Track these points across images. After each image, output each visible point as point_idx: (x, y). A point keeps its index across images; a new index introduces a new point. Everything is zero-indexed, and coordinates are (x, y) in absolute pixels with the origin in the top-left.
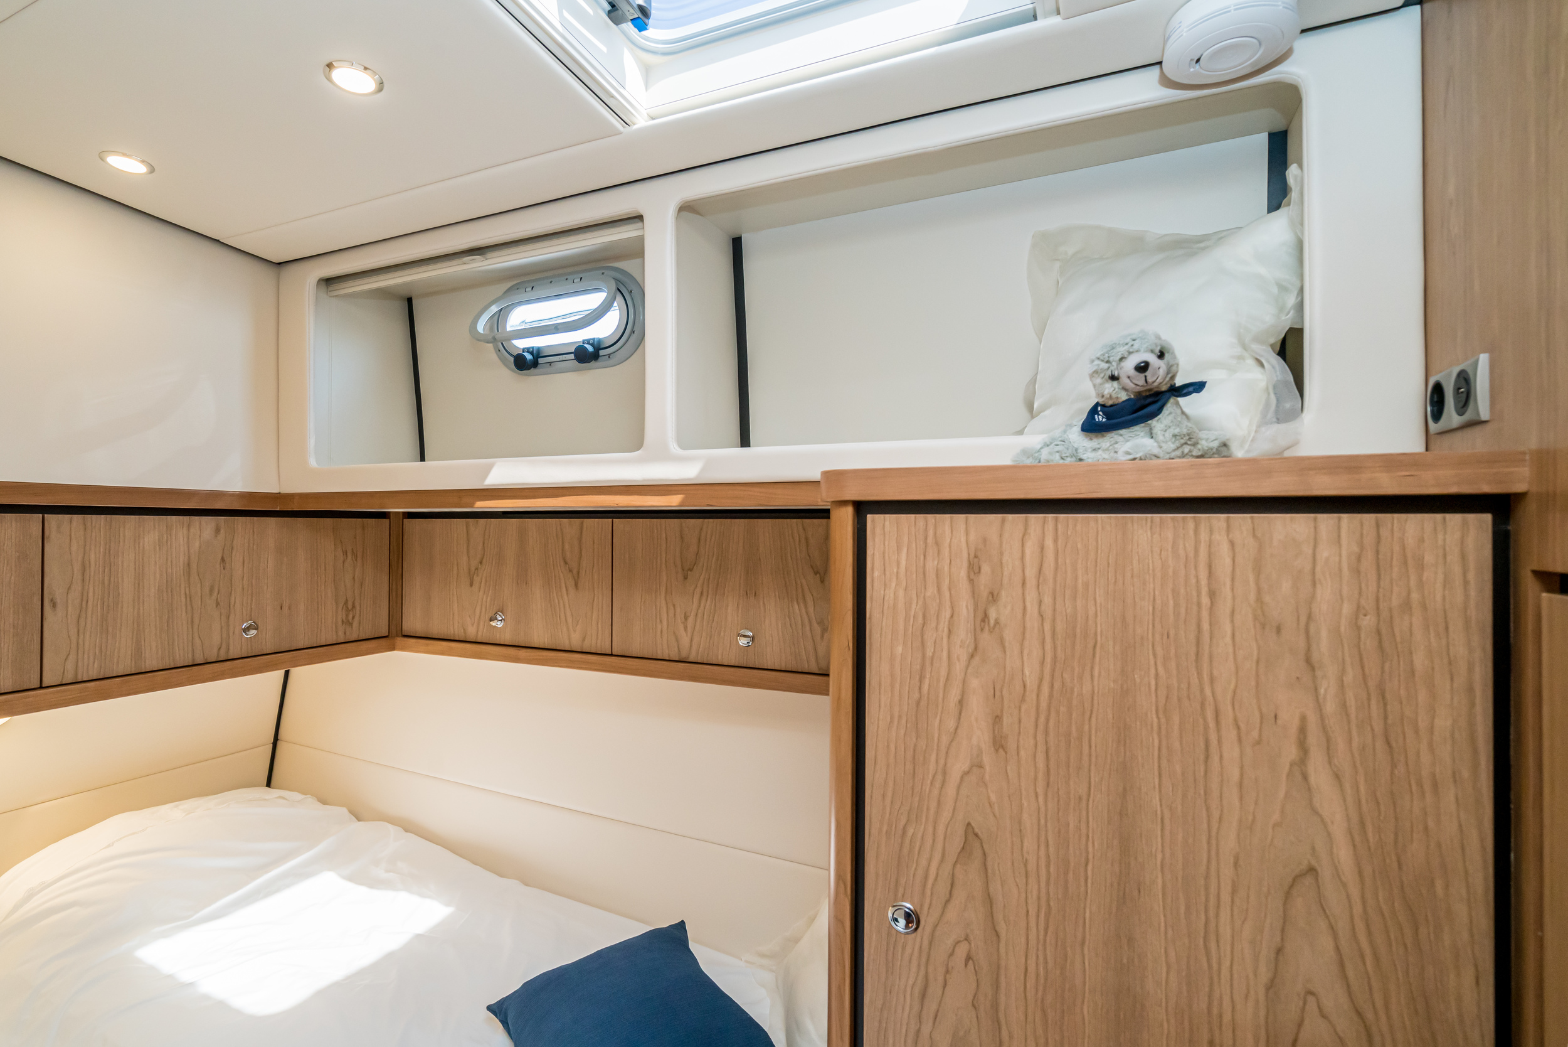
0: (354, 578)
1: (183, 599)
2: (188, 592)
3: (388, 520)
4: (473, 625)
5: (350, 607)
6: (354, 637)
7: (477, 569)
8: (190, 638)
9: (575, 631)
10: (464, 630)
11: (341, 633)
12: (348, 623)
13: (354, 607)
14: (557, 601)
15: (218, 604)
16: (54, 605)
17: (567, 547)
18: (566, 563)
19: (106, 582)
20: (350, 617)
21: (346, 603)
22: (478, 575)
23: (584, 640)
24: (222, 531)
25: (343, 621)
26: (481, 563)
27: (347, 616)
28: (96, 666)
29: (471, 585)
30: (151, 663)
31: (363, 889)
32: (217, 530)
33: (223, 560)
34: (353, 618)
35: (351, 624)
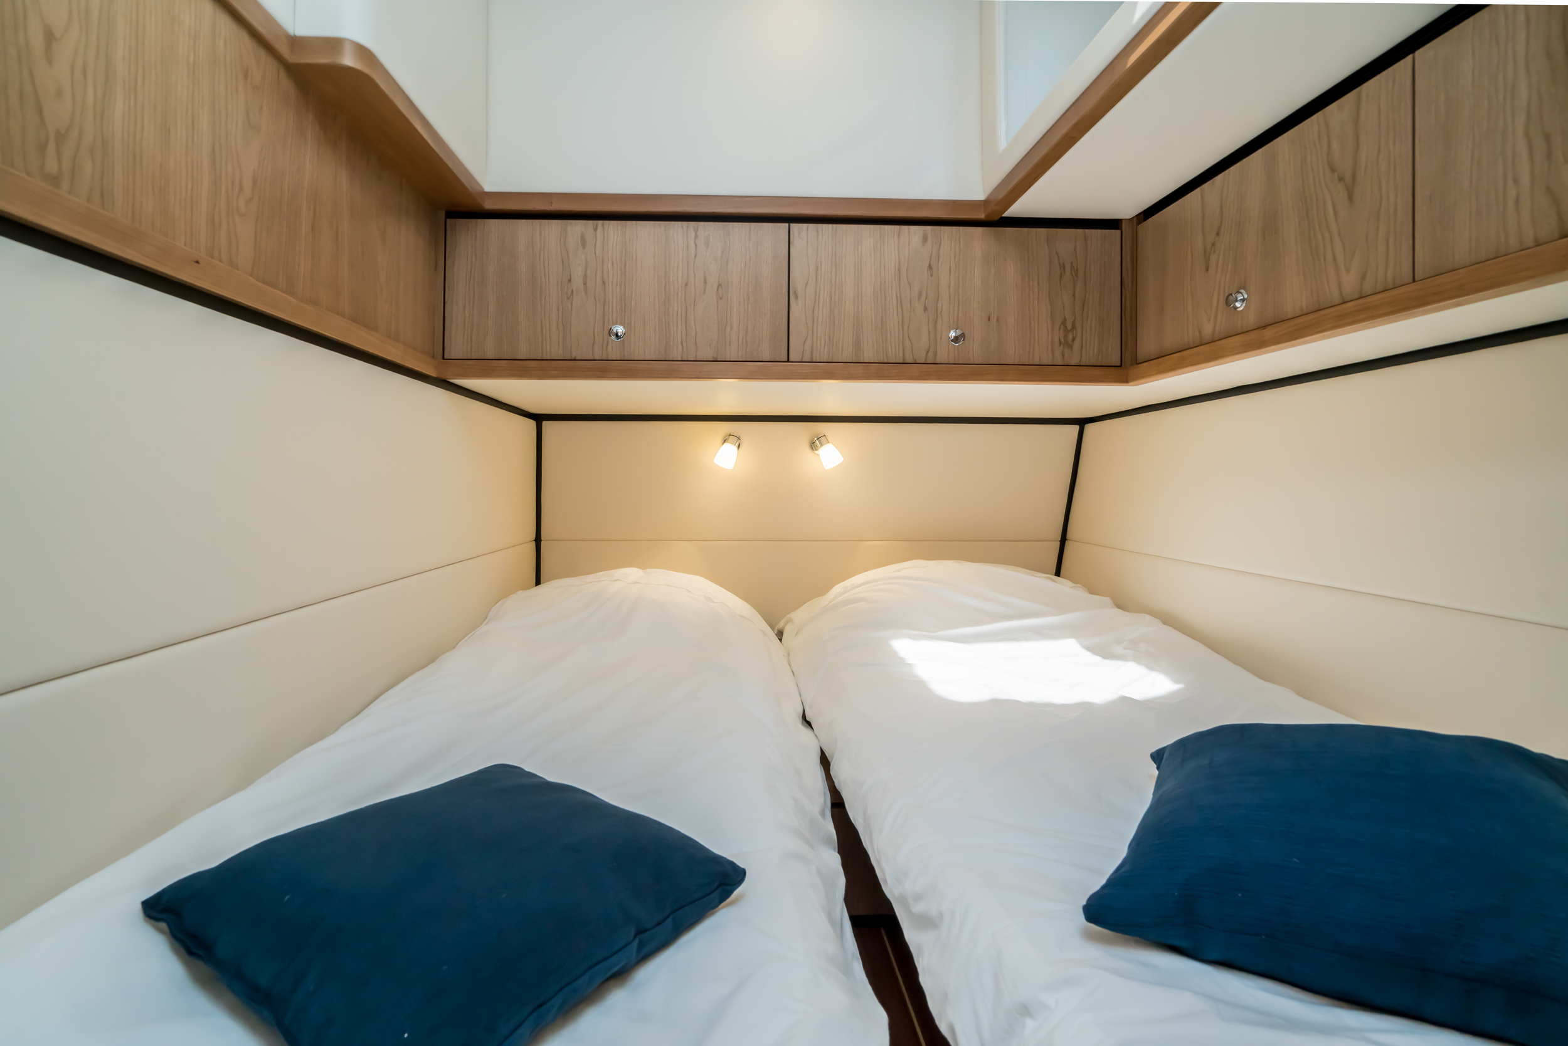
0: (1074, 295)
1: (895, 302)
2: (898, 295)
3: (1118, 232)
4: (1209, 321)
5: (1069, 326)
6: (1074, 361)
7: (1213, 244)
8: (901, 338)
9: (1348, 271)
10: (1200, 331)
11: (1058, 355)
12: (1067, 344)
13: (1074, 327)
14: (1319, 236)
15: (925, 309)
16: (796, 297)
17: (1335, 145)
19: (833, 281)
20: (1070, 338)
21: (1064, 322)
22: (1214, 252)
23: (1363, 277)
24: (929, 239)
25: (1060, 343)
26: (1218, 234)
27: (1065, 336)
28: (826, 351)
29: (1207, 269)
30: (868, 356)
31: (1098, 659)
32: (925, 239)
33: (930, 267)
34: (1074, 339)
35: (1071, 347)
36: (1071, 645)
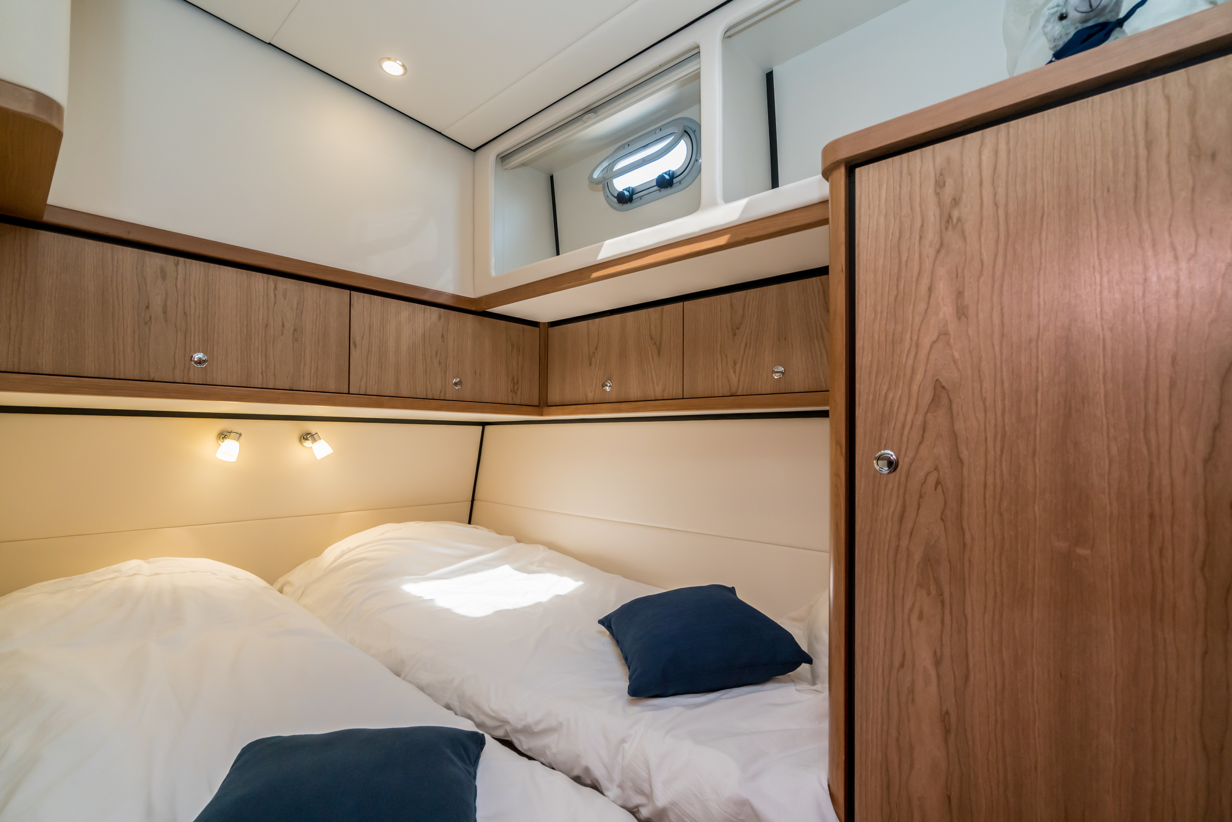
0: (518, 363)
1: (421, 356)
2: (424, 352)
3: (538, 329)
4: (591, 392)
5: (516, 382)
6: (518, 402)
7: (594, 353)
8: (425, 382)
9: (658, 386)
10: (586, 396)
11: (510, 398)
12: (514, 392)
13: (518, 382)
14: (646, 366)
15: (440, 363)
16: (355, 346)
17: (652, 327)
18: (652, 339)
19: (381, 338)
20: (516, 388)
21: (513, 378)
22: (594, 357)
23: (664, 391)
24: (442, 318)
25: (511, 391)
26: (596, 349)
27: (514, 387)
28: (376, 387)
29: (590, 365)
30: (404, 392)
31: (525, 575)
32: (440, 317)
33: (443, 336)
34: (518, 389)
35: (516, 393)
36: (506, 569)
